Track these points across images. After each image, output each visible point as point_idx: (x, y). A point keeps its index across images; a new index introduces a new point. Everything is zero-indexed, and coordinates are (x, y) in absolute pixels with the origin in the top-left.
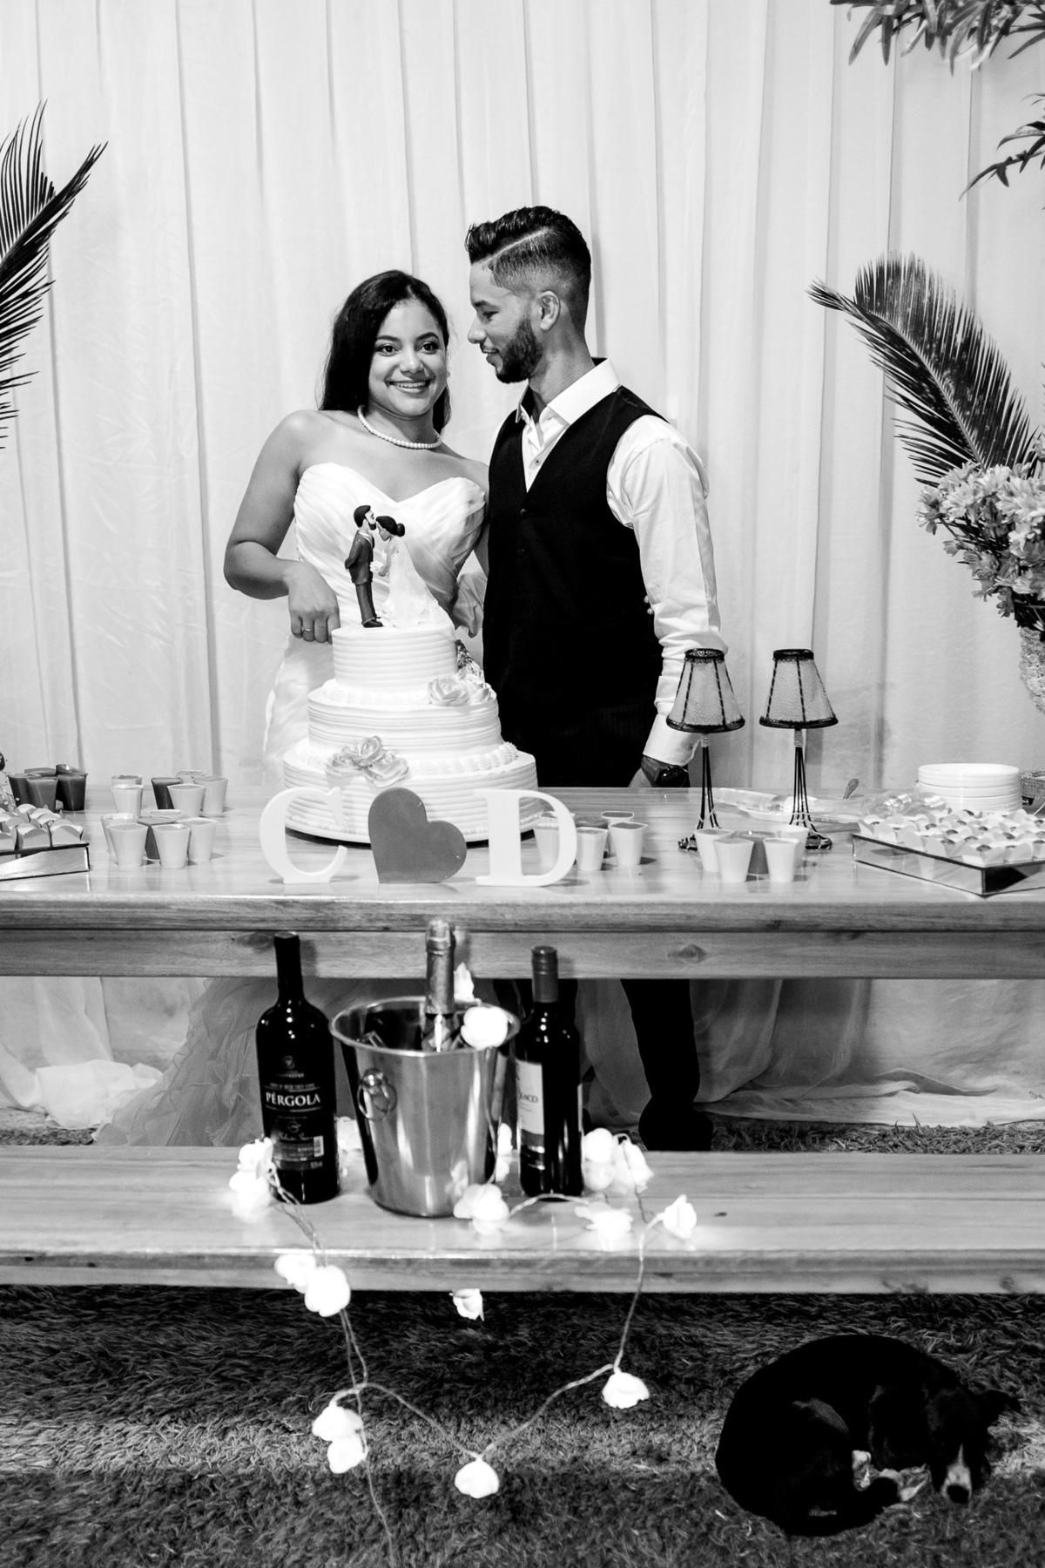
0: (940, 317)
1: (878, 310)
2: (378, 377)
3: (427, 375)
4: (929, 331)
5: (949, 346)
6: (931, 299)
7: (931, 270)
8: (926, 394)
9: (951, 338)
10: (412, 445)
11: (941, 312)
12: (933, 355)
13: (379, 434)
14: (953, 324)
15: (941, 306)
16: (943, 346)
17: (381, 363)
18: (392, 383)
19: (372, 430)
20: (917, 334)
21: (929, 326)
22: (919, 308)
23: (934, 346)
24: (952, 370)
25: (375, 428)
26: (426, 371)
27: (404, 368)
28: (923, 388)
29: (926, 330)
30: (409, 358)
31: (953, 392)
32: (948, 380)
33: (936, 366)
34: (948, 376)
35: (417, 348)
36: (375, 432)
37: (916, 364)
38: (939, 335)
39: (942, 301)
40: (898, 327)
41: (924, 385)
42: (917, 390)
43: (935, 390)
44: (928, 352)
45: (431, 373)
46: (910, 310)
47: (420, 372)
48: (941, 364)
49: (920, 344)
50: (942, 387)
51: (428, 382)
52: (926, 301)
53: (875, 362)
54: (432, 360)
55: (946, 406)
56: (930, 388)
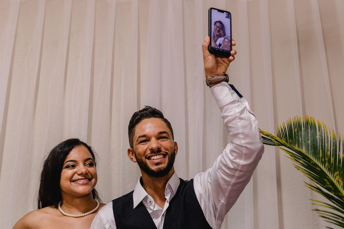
0: (328, 144)
1: (291, 143)
2: (66, 179)
3: (90, 176)
4: (323, 152)
5: (335, 159)
6: (321, 136)
7: (318, 121)
8: (328, 185)
9: (336, 155)
10: (84, 215)
11: (328, 142)
12: (327, 164)
13: (67, 215)
14: (336, 147)
15: (328, 139)
16: (332, 159)
17: (67, 173)
18: (74, 181)
19: (64, 213)
20: (315, 153)
21: (322, 149)
22: (314, 140)
23: (327, 159)
24: (340, 172)
25: (65, 212)
26: (89, 174)
27: (80, 172)
28: (325, 182)
29: (321, 151)
30: (81, 168)
31: (342, 184)
32: (338, 177)
33: (329, 170)
34: (337, 175)
35: (84, 164)
36: (66, 214)
37: (319, 169)
38: (329, 153)
39: (327, 136)
40: (304, 151)
41: (325, 180)
42: (323, 184)
43: (332, 183)
44: (324, 163)
45: (91, 175)
46: (309, 142)
47: (86, 174)
48: (333, 169)
49: (318, 159)
50: (335, 182)
51: (90, 180)
52: (318, 137)
53: (298, 168)
54: (91, 169)
55: (339, 191)
56: (329, 182)
